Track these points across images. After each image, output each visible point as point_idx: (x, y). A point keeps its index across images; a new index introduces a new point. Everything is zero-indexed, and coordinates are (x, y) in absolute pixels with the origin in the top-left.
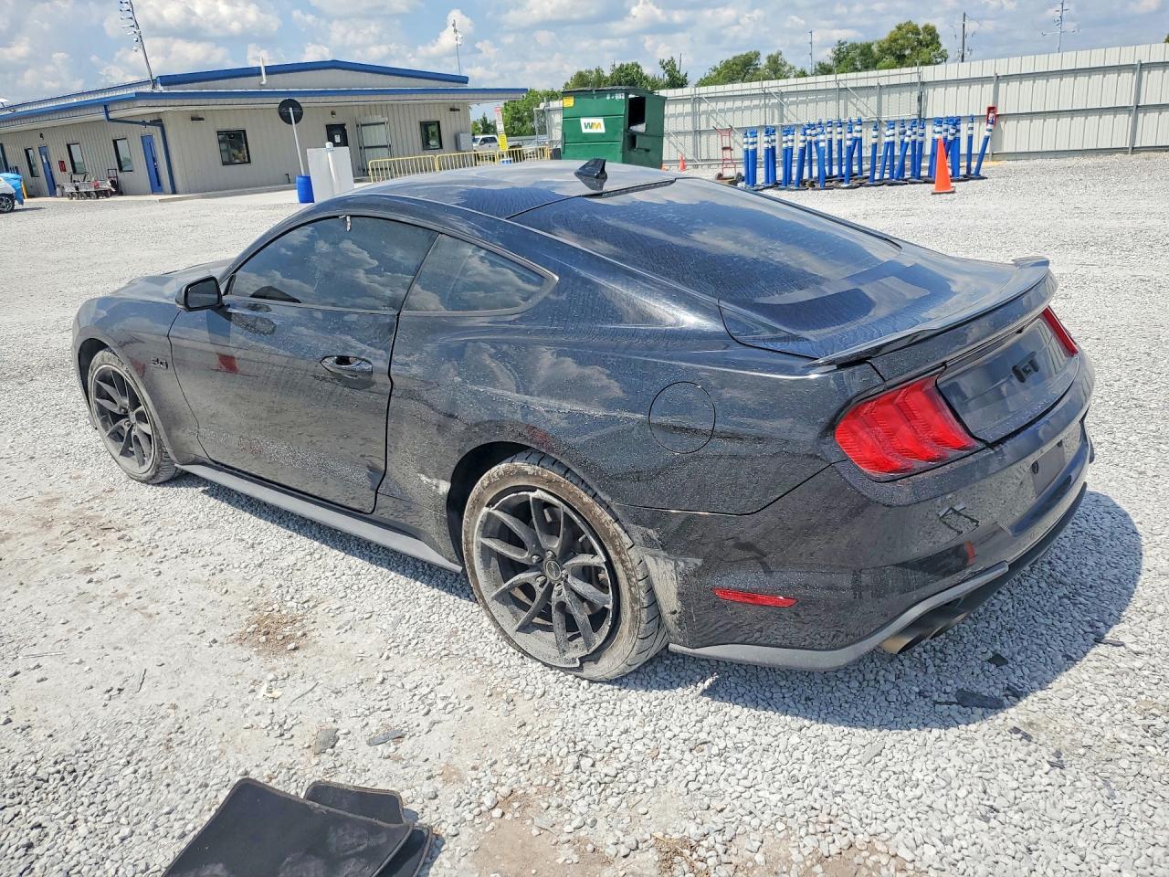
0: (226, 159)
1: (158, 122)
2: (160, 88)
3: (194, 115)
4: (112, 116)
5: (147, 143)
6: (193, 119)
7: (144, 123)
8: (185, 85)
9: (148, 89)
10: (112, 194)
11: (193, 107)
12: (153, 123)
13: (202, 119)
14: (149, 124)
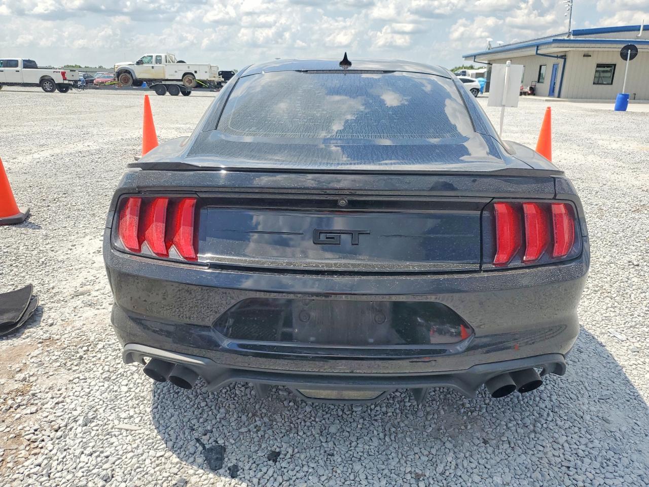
0: (596, 82)
1: (564, 57)
2: (572, 38)
3: (586, 53)
4: (539, 52)
5: (555, 68)
6: (584, 56)
7: (557, 57)
8: (587, 36)
9: (566, 38)
10: (529, 94)
11: (586, 48)
12: (562, 57)
13: (590, 56)
14: (559, 58)
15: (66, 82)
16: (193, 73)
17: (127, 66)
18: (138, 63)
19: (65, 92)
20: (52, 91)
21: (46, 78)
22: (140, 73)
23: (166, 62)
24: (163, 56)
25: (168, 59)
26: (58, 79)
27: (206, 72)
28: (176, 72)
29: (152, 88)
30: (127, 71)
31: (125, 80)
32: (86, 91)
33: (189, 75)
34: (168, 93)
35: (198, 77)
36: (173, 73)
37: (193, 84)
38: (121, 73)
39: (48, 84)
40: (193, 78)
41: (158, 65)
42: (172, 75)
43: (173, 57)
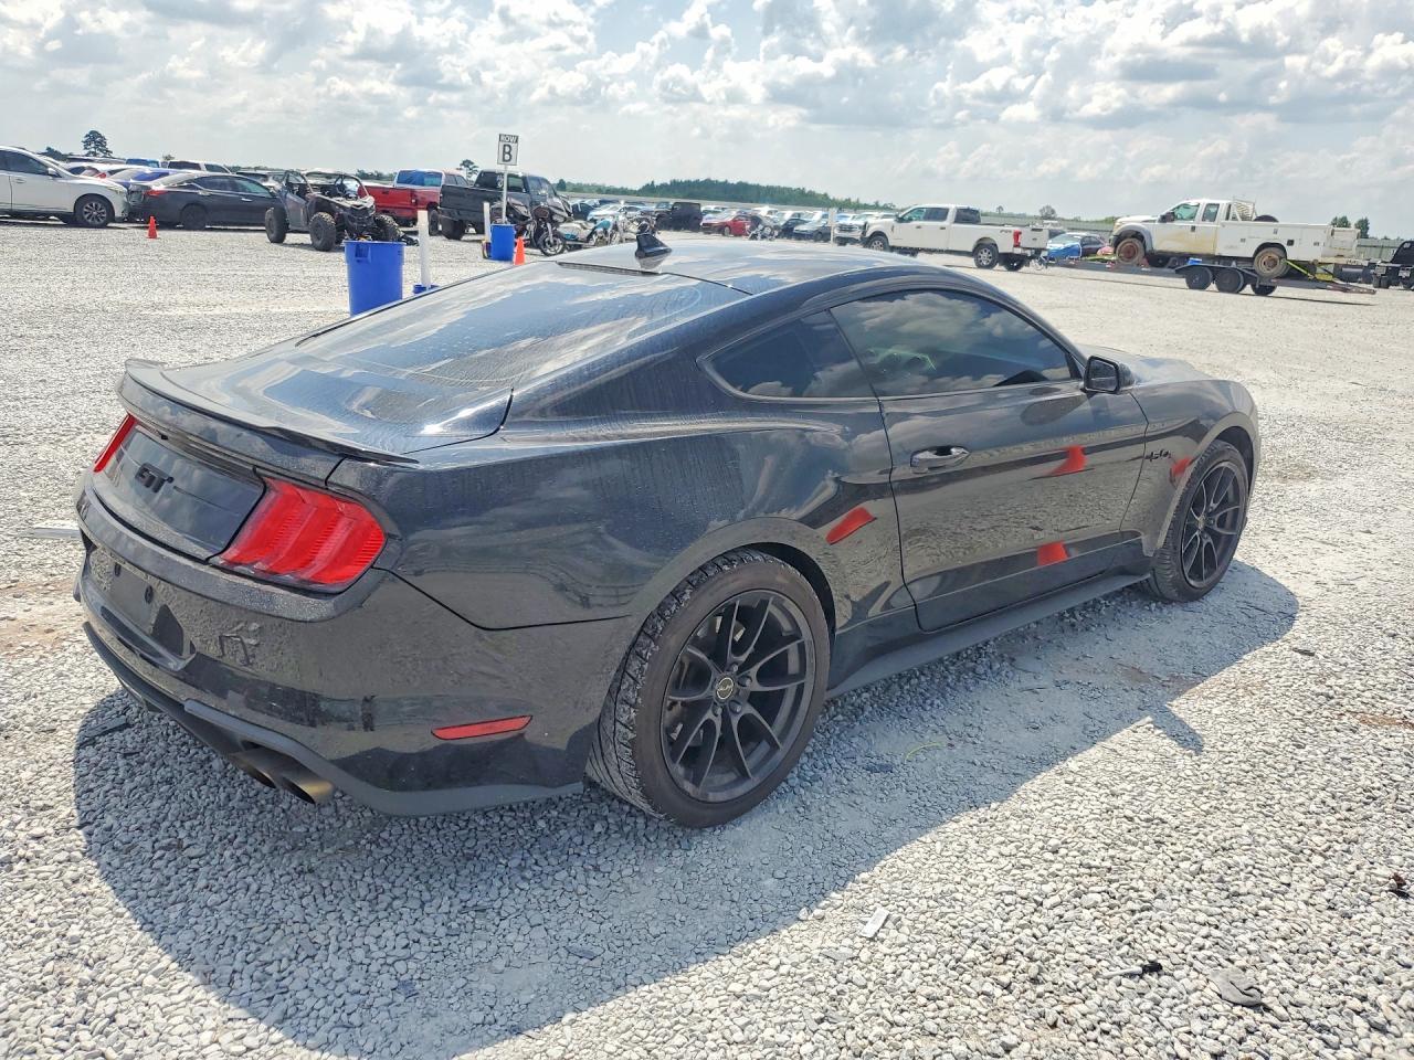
15: (1018, 251)
16: (1284, 244)
17: (1140, 225)
18: (1164, 219)
19: (1015, 269)
20: (990, 266)
21: (986, 242)
22: (1164, 240)
23: (1227, 218)
24: (1223, 203)
25: (1235, 211)
26: (1006, 246)
27: (1316, 244)
28: (1243, 240)
29: (1180, 273)
30: (1137, 235)
31: (1129, 252)
32: (1052, 270)
33: (1272, 249)
34: (1213, 286)
35: (1293, 254)
36: (1237, 242)
37: (1279, 269)
38: (1125, 238)
39: (985, 254)
40: (1282, 255)
41: (1208, 224)
42: (1232, 247)
43: (1251, 207)
